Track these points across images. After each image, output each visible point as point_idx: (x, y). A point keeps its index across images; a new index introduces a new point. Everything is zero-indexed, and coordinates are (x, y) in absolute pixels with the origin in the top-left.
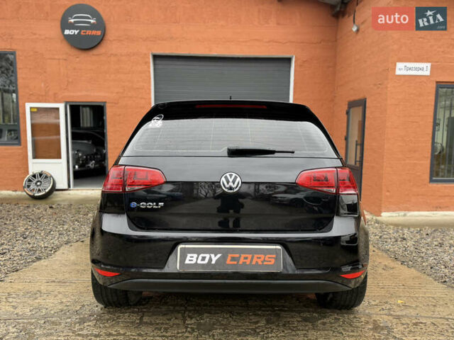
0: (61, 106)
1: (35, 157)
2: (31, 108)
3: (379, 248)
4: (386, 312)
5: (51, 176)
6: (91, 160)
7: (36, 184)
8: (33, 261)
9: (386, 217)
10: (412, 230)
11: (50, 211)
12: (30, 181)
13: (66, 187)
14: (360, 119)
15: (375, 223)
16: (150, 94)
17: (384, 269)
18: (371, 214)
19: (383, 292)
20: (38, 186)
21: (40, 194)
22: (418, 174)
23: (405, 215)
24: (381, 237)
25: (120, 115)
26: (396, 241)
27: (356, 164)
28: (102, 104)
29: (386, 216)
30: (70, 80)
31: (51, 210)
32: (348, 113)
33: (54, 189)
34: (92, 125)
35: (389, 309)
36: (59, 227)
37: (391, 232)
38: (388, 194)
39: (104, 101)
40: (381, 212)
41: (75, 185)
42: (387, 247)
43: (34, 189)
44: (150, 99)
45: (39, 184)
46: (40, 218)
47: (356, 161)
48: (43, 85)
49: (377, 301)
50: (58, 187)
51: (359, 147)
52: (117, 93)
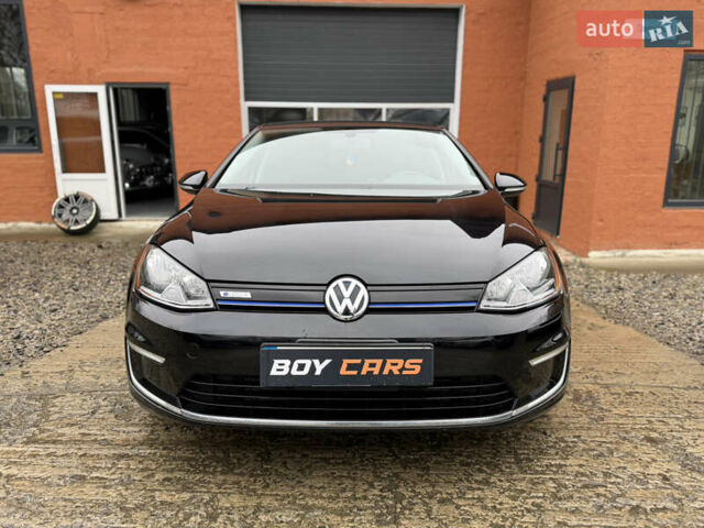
0: (100, 90)
1: (66, 170)
2: (54, 93)
3: (583, 302)
4: (591, 380)
5: (92, 200)
6: (148, 174)
7: (71, 211)
8: (98, 321)
9: (596, 258)
10: (632, 276)
11: (100, 253)
12: (60, 207)
13: (115, 216)
14: (565, 108)
15: (579, 267)
16: (237, 68)
17: (590, 329)
18: (574, 253)
19: (588, 357)
20: (74, 215)
21: (78, 227)
22: (647, 194)
23: (623, 256)
24: (586, 286)
25: (191, 104)
26: (609, 291)
27: (554, 179)
28: (163, 87)
29: (595, 256)
30: (112, 48)
31: (101, 251)
32: (546, 99)
33: (97, 219)
34: (138, 119)
35: (595, 377)
36: (120, 274)
37: (602, 279)
38: (600, 224)
39: (166, 80)
40: (588, 250)
41: (128, 213)
42: (596, 300)
43: (68, 221)
44: (237, 76)
45: (75, 211)
46: (88, 262)
47: (555, 176)
48: (69, 55)
49: (580, 368)
50: (104, 215)
51: (560, 153)
52: (186, 68)
